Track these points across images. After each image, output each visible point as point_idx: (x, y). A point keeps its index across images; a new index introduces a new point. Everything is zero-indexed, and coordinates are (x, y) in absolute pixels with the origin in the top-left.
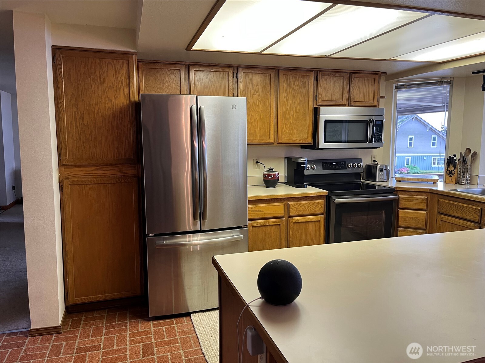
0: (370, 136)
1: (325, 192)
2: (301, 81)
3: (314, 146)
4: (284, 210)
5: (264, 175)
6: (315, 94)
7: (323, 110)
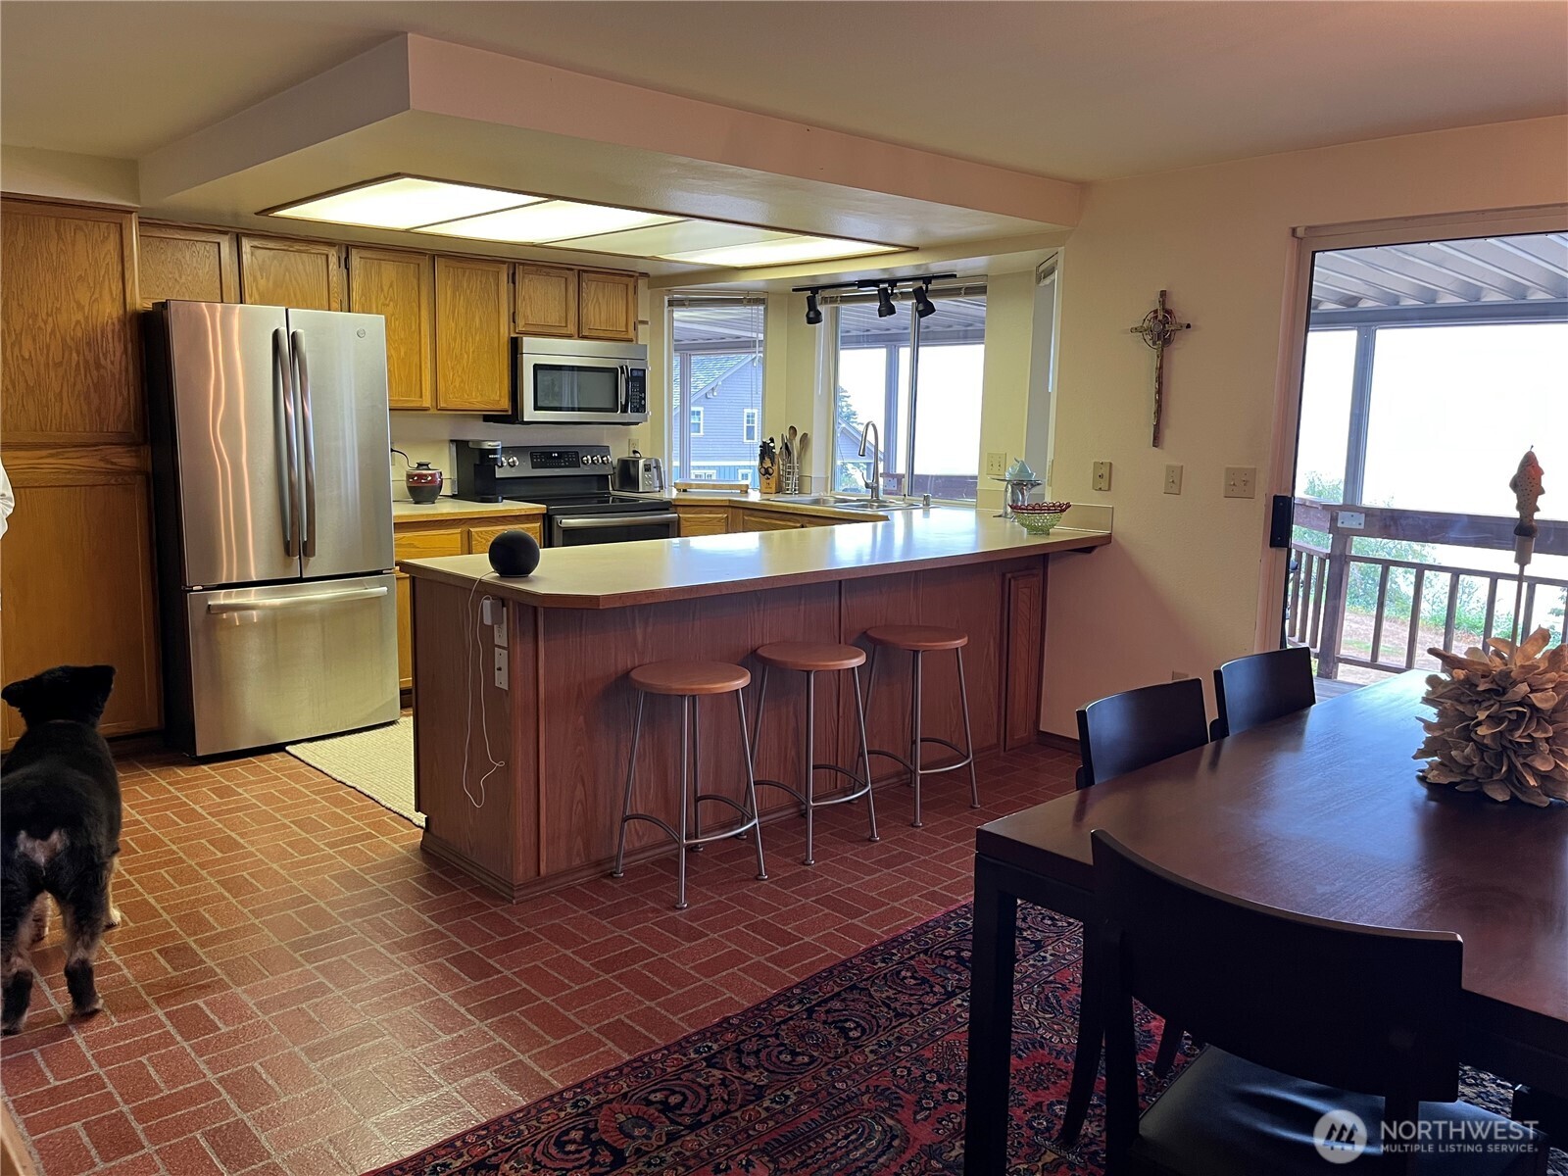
0: (622, 399)
1: (541, 508)
2: (481, 282)
3: (513, 416)
4: (462, 544)
5: (410, 476)
6: (512, 311)
7: (528, 343)
